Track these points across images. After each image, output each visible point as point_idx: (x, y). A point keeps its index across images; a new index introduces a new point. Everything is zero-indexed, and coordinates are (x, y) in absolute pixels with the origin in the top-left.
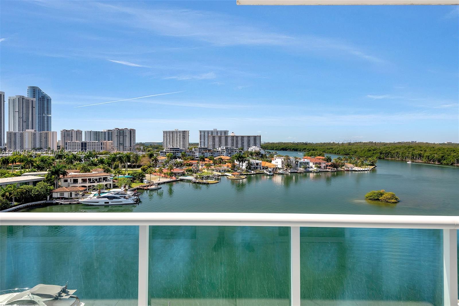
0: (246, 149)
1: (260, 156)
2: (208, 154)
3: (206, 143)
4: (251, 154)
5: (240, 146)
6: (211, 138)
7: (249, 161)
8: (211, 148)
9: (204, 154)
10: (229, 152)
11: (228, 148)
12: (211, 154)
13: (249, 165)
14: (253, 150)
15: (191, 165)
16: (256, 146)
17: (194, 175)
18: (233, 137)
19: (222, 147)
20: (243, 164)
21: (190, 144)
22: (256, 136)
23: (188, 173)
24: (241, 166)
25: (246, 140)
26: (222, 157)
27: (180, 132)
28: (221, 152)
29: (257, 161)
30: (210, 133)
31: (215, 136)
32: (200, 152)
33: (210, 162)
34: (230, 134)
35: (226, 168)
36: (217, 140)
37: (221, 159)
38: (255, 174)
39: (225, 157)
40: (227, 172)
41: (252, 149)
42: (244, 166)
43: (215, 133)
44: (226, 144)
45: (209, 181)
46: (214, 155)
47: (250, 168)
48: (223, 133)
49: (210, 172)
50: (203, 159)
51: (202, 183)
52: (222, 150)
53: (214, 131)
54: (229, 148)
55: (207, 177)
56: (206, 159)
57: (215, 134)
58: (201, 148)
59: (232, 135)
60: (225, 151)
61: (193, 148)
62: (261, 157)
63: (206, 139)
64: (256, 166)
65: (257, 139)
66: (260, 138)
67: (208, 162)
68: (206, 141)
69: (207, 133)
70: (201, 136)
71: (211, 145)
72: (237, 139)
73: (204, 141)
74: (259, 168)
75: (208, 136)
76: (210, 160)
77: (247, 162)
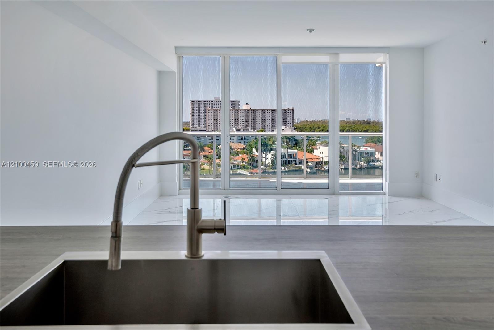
0: (269, 132)
1: (294, 142)
2: (208, 140)
3: (202, 122)
5: (259, 126)
6: (210, 113)
7: (276, 150)
8: (211, 129)
9: (201, 139)
10: (243, 136)
11: (239, 130)
12: (212, 139)
13: (276, 157)
16: (286, 125)
18: (247, 111)
20: (267, 157)
22: (285, 110)
24: (264, 160)
25: (268, 115)
26: (230, 144)
28: (230, 136)
29: (290, 151)
30: (209, 105)
31: (217, 110)
33: (212, 153)
34: (242, 106)
35: (240, 163)
36: (221, 115)
39: (237, 145)
40: (241, 168)
42: (269, 158)
43: (217, 105)
44: (236, 123)
53: (215, 102)
54: (242, 130)
56: (205, 148)
57: (217, 107)
58: (196, 130)
59: (247, 109)
62: (296, 144)
63: (202, 115)
64: (288, 159)
65: (287, 115)
66: (293, 112)
67: (209, 152)
68: (202, 118)
69: (204, 105)
70: (193, 110)
71: (210, 124)
72: (254, 115)
73: (198, 118)
74: (293, 163)
75: (205, 110)
76: (211, 149)
77: (274, 152)
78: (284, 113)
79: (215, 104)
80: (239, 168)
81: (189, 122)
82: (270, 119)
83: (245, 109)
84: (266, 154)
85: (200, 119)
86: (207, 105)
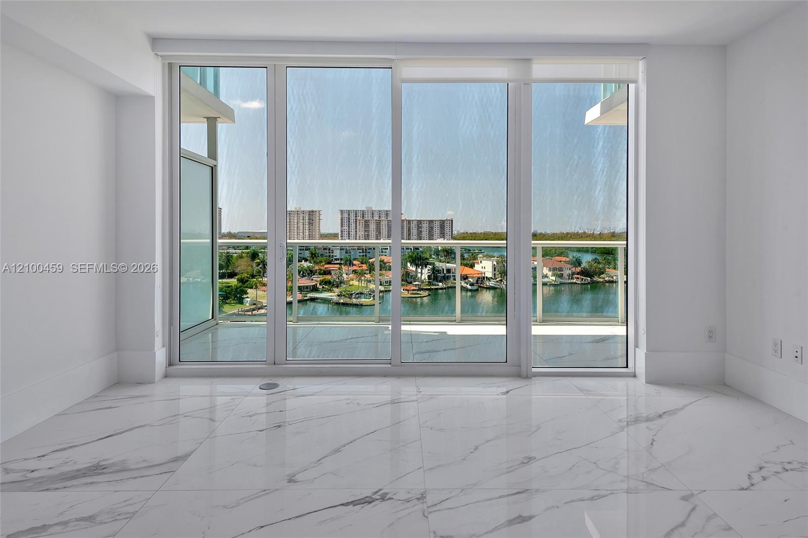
1: (453, 256)
2: (358, 254)
3: (352, 234)
4: (437, 253)
5: (414, 238)
6: (361, 224)
7: (433, 264)
9: (350, 253)
12: (363, 252)
13: (433, 272)
15: (326, 273)
16: (444, 236)
17: (336, 290)
18: (402, 221)
20: (423, 272)
21: (322, 236)
22: (443, 221)
23: (323, 287)
24: (419, 275)
25: (425, 228)
26: (383, 257)
27: (303, 212)
28: (381, 249)
29: (449, 266)
30: (360, 215)
31: (368, 221)
32: (343, 249)
33: (363, 268)
36: (372, 226)
37: (382, 262)
38: (445, 288)
39: (390, 258)
43: (369, 215)
44: (390, 234)
45: (363, 300)
46: (368, 255)
47: (436, 279)
48: (383, 215)
49: (363, 285)
50: (348, 263)
51: (351, 304)
53: (367, 212)
55: (359, 294)
56: (355, 262)
57: (369, 217)
63: (353, 225)
64: (447, 275)
65: (446, 226)
66: (452, 223)
67: (359, 267)
68: (353, 229)
69: (354, 215)
70: (342, 220)
71: (361, 236)
72: (410, 226)
73: (347, 229)
74: (452, 278)
75: (356, 220)
76: (361, 264)
77: (430, 266)
78: (442, 223)
79: (367, 214)
81: (339, 234)
82: (427, 230)
84: (422, 269)
85: (350, 230)
86: (358, 215)
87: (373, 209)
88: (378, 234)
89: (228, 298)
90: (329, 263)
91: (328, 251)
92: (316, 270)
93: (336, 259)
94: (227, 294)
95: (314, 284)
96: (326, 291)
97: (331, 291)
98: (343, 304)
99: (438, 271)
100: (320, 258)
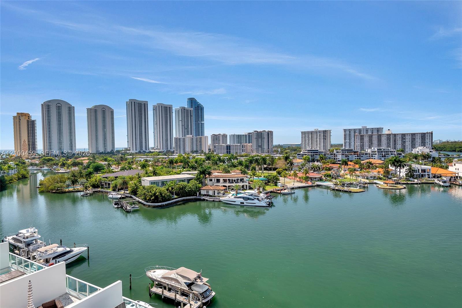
0: (408, 151)
1: (431, 159)
2: (354, 157)
3: (352, 144)
4: (416, 157)
5: (399, 147)
6: (358, 138)
7: (410, 166)
8: (358, 149)
9: (348, 157)
10: (383, 154)
11: (380, 150)
12: (358, 156)
13: (410, 172)
14: (419, 152)
15: (330, 169)
16: (424, 146)
17: (334, 180)
18: (389, 135)
19: (372, 148)
20: (401, 170)
21: (332, 146)
22: (424, 134)
23: (326, 179)
24: (398, 173)
25: (408, 139)
26: (371, 160)
27: (320, 132)
28: (372, 154)
29: (424, 167)
30: (357, 132)
31: (363, 135)
32: (344, 154)
33: (355, 167)
34: (385, 132)
35: (376, 175)
36: (366, 139)
37: (370, 163)
38: (420, 184)
39: (376, 161)
40: (377, 179)
41: (417, 150)
42: (403, 172)
43: (364, 132)
44: (379, 144)
45: (352, 189)
46: (362, 158)
47: (412, 176)
48: (375, 131)
49: (354, 178)
50: (345, 163)
51: (343, 191)
52: (373, 152)
53: (363, 130)
54: (383, 150)
55: (350, 184)
56: (349, 163)
57: (364, 133)
58: (345, 150)
59: (388, 133)
60: (377, 153)
61: (335, 150)
62: (432, 161)
63: (353, 139)
64: (422, 174)
65: (426, 137)
66: (432, 135)
67: (353, 166)
69: (354, 132)
70: (345, 135)
71: (358, 146)
72: (395, 138)
73: (349, 141)
74: (427, 176)
75: (355, 135)
76: (355, 164)
77: (408, 167)
78: (423, 136)
79: (363, 131)
80: (376, 178)
81: (343, 144)
82: (410, 141)
83: (387, 134)
84: (400, 168)
85: (351, 142)
86: (356, 132)
87: (367, 128)
88: (370, 144)
89: (269, 182)
90: (334, 163)
91: (333, 156)
92: (324, 167)
93: (339, 161)
94: (269, 180)
95: (320, 176)
96: (327, 181)
97: (331, 181)
98: (337, 190)
99: (414, 171)
100: (328, 160)
